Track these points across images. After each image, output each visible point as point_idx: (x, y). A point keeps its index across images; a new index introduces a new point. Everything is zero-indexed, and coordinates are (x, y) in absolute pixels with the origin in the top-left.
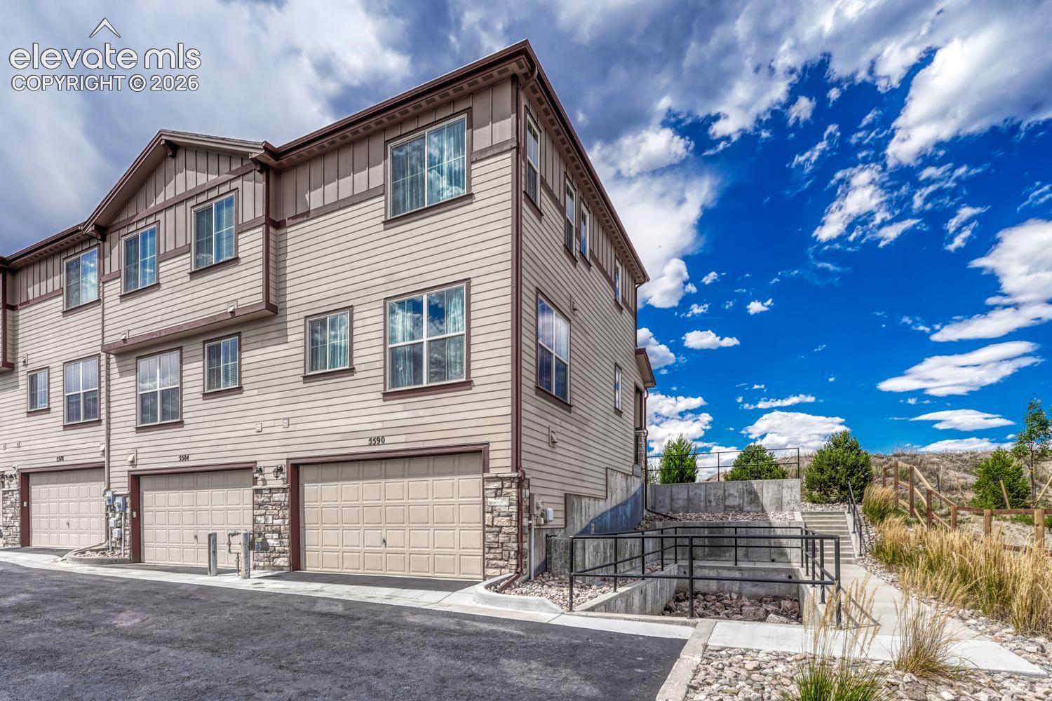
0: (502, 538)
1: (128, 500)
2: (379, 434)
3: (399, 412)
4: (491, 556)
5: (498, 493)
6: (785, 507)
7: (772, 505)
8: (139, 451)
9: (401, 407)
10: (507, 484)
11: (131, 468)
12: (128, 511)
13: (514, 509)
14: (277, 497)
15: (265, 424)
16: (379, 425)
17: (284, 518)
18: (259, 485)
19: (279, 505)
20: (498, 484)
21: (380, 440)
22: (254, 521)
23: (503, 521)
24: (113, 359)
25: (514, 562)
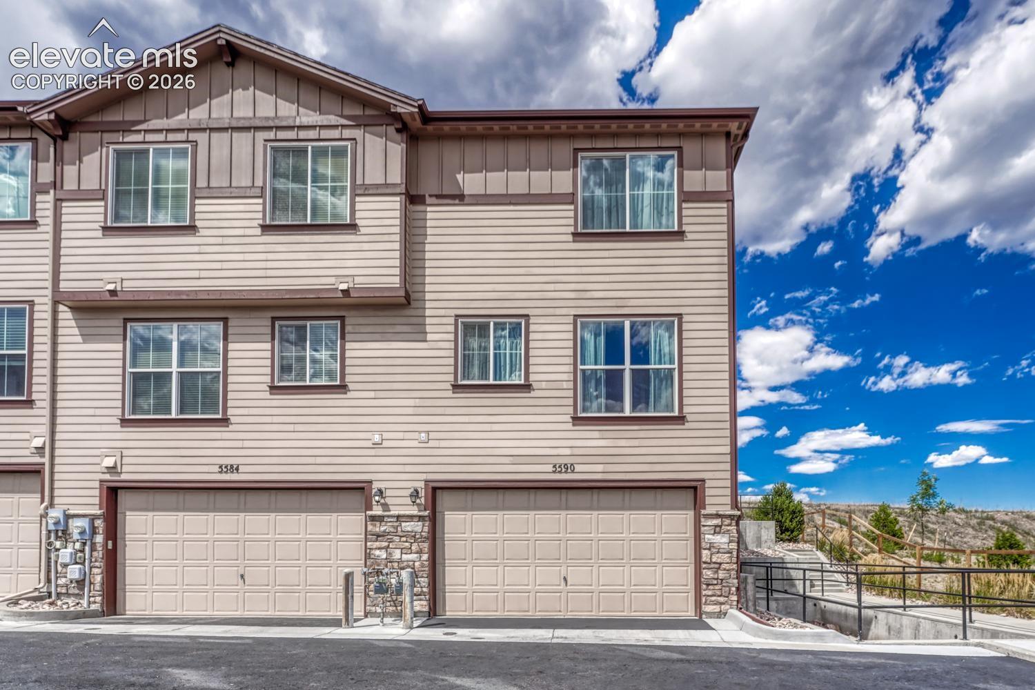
0: (721, 575)
1: (99, 523)
2: (568, 460)
3: (594, 440)
4: (710, 593)
5: (717, 530)
6: (763, 545)
7: (753, 543)
8: (125, 452)
9: (596, 435)
10: (727, 521)
11: (107, 477)
12: (99, 539)
13: (734, 546)
14: (408, 526)
15: (386, 435)
16: (568, 452)
17: (420, 552)
18: (377, 511)
19: (413, 536)
20: (717, 521)
21: (568, 468)
22: (368, 556)
23: (725, 558)
24: (65, 314)
25: (735, 598)
